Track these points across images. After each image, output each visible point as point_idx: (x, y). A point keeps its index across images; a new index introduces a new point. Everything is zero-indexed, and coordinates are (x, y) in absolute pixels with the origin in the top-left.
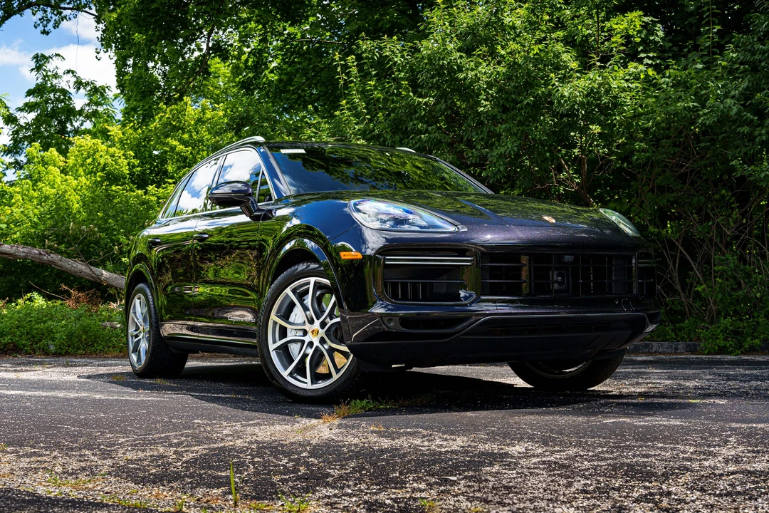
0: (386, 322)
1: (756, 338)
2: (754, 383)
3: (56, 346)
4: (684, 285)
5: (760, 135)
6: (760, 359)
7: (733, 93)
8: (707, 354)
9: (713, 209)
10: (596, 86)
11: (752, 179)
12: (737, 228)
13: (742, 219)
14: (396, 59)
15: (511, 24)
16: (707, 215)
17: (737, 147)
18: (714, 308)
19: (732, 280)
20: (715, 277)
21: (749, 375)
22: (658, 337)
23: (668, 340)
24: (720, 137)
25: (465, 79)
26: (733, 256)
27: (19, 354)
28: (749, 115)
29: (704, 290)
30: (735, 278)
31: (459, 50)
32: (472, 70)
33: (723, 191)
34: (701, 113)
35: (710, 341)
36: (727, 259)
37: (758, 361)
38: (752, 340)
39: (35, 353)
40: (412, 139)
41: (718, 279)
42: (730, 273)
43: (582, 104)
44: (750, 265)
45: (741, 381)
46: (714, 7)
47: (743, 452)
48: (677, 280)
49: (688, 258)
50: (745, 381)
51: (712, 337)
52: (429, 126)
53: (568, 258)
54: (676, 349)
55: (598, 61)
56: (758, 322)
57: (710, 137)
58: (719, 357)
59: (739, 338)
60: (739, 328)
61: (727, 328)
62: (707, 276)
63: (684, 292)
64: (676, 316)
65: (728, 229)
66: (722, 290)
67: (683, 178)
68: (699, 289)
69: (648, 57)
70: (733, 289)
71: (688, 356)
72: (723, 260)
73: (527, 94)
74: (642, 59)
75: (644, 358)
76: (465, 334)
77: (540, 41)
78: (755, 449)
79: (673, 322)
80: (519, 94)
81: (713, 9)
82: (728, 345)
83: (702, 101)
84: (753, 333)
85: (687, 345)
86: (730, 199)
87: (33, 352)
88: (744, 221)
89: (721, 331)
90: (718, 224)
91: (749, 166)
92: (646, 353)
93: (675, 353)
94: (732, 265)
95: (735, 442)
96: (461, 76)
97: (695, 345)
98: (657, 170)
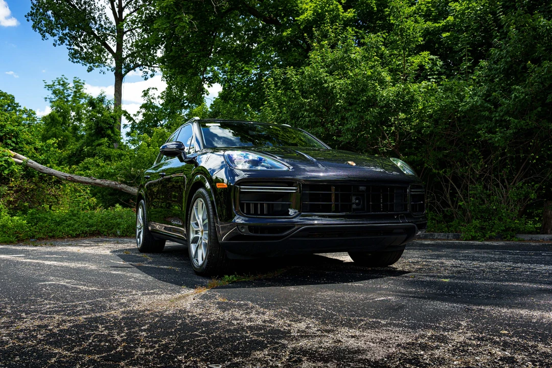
0: (240, 229)
1: (494, 231)
2: (489, 263)
3: (120, 231)
4: (453, 202)
5: (495, 116)
6: (495, 244)
7: (479, 93)
8: (465, 240)
9: (468, 160)
10: (401, 90)
11: (490, 141)
12: (482, 170)
13: (485, 165)
14: (293, 79)
15: (355, 58)
16: (466, 163)
17: (482, 124)
18: (469, 214)
19: (479, 199)
20: (470, 197)
21: (487, 257)
22: (438, 230)
23: (443, 232)
24: (472, 119)
25: (328, 87)
26: (480, 185)
27: (100, 236)
28: (489, 105)
29: (464, 204)
30: (481, 198)
31: (326, 72)
32: (332, 82)
33: (474, 149)
34: (460, 105)
35: (467, 233)
36: (476, 187)
37: (494, 245)
38: (491, 233)
39: (109, 235)
40: (300, 121)
41: (471, 198)
42: (478, 195)
43: (393, 101)
44: (490, 190)
45: (481, 261)
46: (469, 46)
47: (470, 339)
48: (449, 199)
49: (455, 187)
50: (483, 262)
51: (468, 231)
52: (310, 113)
53: (362, 188)
54: (448, 237)
55: (402, 76)
56: (494, 223)
57: (467, 119)
58: (471, 242)
59: (483, 231)
60: (483, 226)
61: (476, 226)
62: (466, 196)
63: (453, 205)
64: (448, 218)
65: (477, 171)
66: (474, 205)
67: (451, 143)
68: (461, 204)
69: (433, 78)
70: (480, 204)
71: (454, 241)
72: (474, 188)
73: (363, 95)
74: (430, 79)
75: (429, 242)
76: (291, 237)
77: (371, 68)
78: (481, 336)
79: (447, 222)
80: (359, 96)
81: (468, 47)
82: (477, 236)
83: (462, 99)
84: (491, 229)
85: (454, 235)
86: (478, 153)
87: (108, 235)
88: (486, 166)
89: (473, 227)
90: (471, 168)
91: (489, 134)
92: (431, 239)
93: (448, 240)
94: (479, 191)
95: (465, 327)
96: (326, 85)
97: (458, 235)
98: (437, 138)
